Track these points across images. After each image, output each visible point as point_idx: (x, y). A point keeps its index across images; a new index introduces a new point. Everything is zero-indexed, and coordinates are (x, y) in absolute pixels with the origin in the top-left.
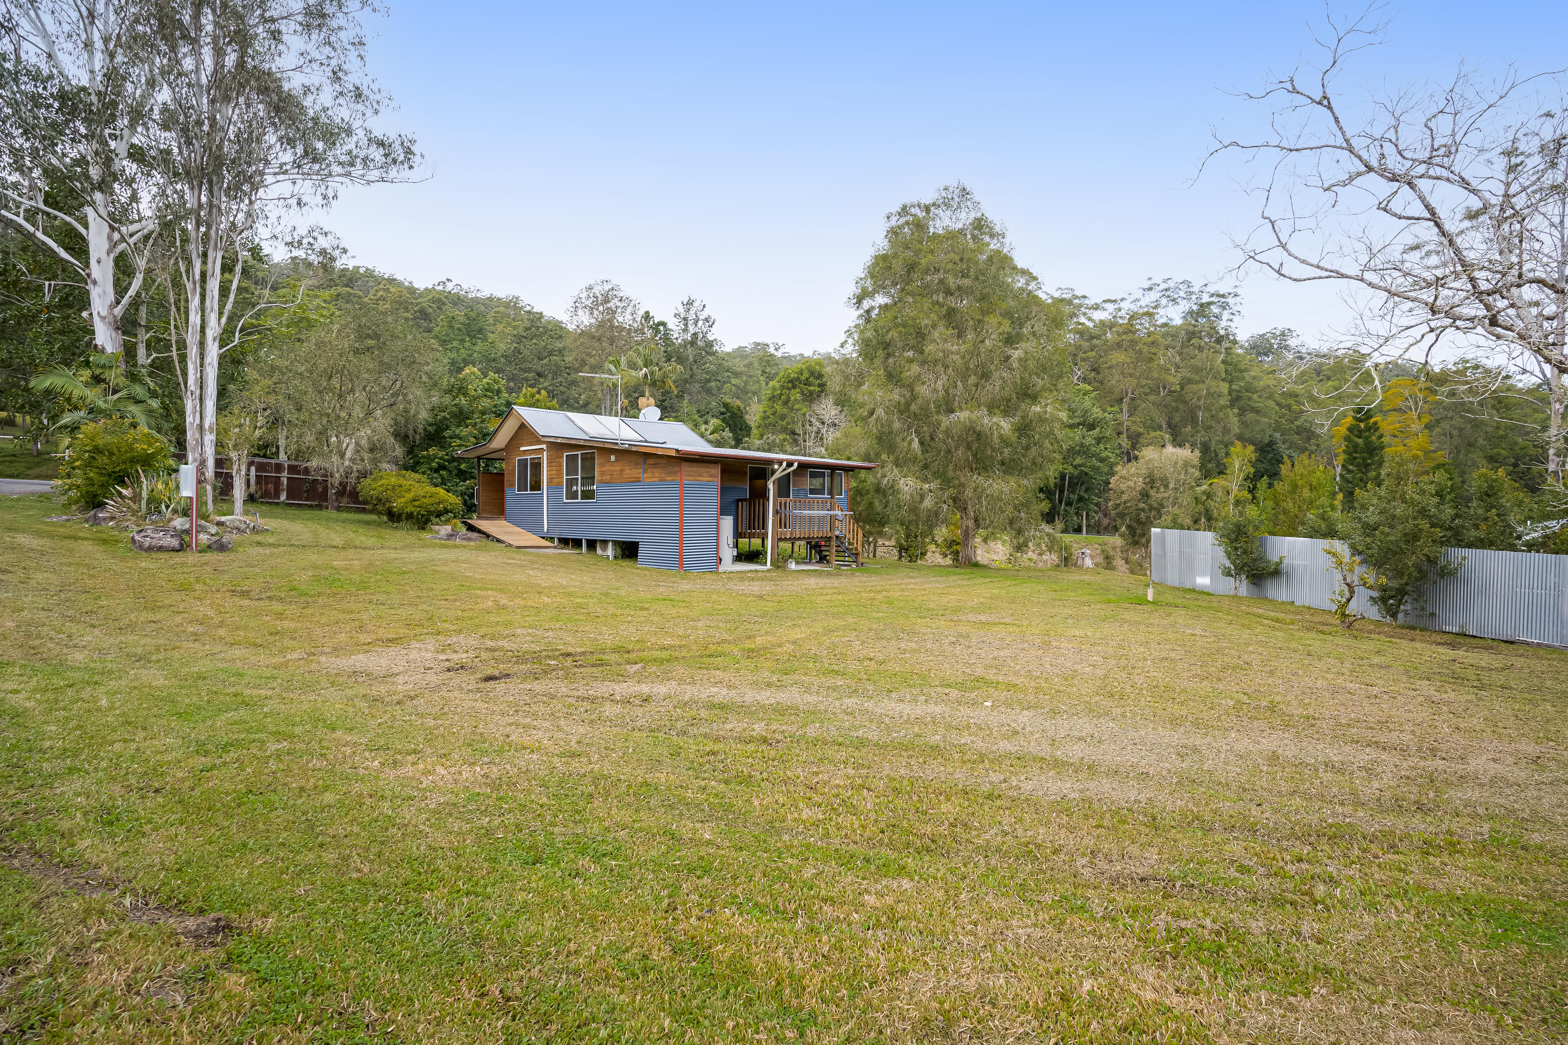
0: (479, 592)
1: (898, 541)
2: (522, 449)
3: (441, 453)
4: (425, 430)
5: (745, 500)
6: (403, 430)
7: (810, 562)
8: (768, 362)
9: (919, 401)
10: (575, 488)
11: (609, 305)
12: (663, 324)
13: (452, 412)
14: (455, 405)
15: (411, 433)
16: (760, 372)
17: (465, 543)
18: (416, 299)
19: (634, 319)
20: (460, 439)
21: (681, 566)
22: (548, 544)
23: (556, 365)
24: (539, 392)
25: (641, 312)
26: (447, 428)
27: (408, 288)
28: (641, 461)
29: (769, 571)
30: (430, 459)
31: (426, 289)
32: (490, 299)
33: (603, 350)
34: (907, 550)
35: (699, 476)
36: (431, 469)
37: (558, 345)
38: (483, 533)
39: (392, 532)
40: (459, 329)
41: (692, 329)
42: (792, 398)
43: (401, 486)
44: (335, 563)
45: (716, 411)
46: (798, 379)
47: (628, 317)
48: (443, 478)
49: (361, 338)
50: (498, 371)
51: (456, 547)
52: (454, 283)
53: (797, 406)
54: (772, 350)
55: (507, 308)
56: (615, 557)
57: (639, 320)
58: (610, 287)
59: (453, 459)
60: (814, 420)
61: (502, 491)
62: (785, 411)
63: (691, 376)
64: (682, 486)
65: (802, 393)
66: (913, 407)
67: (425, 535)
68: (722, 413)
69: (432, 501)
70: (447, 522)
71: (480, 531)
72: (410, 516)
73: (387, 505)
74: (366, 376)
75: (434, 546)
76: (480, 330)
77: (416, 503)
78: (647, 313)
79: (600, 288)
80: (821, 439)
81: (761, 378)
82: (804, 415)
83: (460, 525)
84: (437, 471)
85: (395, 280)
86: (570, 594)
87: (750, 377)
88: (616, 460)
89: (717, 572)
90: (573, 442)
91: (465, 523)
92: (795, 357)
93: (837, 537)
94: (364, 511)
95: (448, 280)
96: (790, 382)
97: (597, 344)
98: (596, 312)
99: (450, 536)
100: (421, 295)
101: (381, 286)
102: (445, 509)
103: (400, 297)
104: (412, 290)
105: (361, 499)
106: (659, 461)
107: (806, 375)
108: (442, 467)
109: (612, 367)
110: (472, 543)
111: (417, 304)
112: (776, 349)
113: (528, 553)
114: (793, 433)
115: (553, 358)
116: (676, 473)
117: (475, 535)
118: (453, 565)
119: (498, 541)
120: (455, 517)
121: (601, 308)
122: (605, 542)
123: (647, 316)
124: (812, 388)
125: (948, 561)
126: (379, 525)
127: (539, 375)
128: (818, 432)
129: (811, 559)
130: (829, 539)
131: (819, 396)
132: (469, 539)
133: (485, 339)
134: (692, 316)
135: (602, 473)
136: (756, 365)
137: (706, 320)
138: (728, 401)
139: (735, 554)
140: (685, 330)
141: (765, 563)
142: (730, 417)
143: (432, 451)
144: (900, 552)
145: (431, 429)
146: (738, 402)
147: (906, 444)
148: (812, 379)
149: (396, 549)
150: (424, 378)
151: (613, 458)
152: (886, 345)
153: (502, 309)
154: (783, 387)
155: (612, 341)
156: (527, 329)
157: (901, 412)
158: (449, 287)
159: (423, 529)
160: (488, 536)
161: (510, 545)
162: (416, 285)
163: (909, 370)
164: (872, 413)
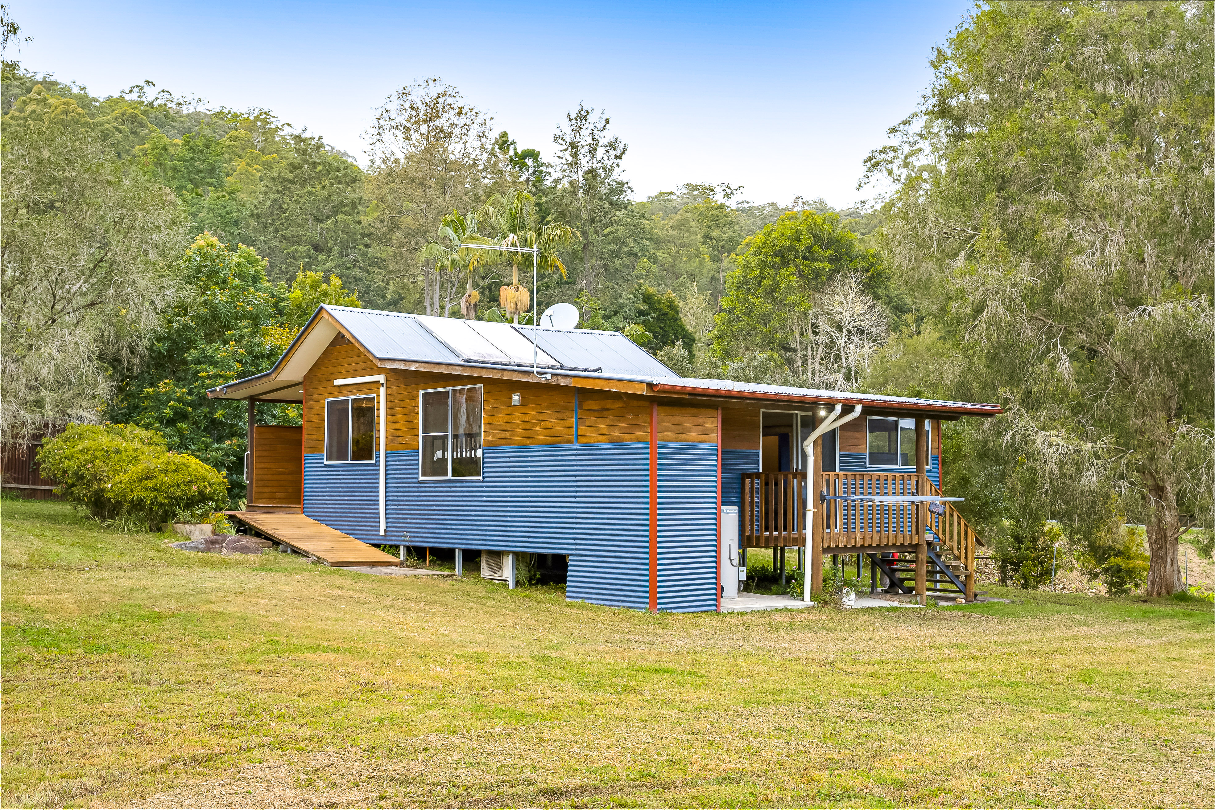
0: (310, 656)
1: (1000, 548)
2: (337, 382)
3: (180, 391)
4: (151, 349)
5: (758, 476)
6: (111, 350)
7: (873, 593)
8: (715, 219)
9: (1070, 287)
10: (439, 454)
11: (438, 122)
12: (533, 154)
13: (198, 316)
14: (205, 303)
15: (124, 353)
16: (699, 238)
17: (238, 556)
18: (93, 116)
19: (483, 147)
20: (215, 364)
21: (653, 602)
22: (387, 557)
23: (347, 231)
24: (327, 280)
25: (494, 135)
26: (191, 344)
27: (77, 97)
28: (573, 403)
29: (809, 609)
30: (160, 401)
31: (109, 99)
32: (220, 115)
33: (429, 203)
34: (1017, 566)
35: (684, 431)
36: (160, 419)
37: (350, 194)
38: (267, 537)
39: (106, 537)
40: (175, 169)
41: (585, 163)
42: (783, 285)
43: (118, 452)
44: (29, 599)
45: (630, 309)
46: (792, 248)
47: (473, 142)
48: (182, 436)
49: (40, 184)
50: (249, 241)
51: (227, 564)
52: (158, 88)
53: (791, 299)
54: (719, 198)
55: (251, 130)
56: (518, 583)
57: (489, 147)
58: (441, 90)
59: (202, 401)
60: (822, 324)
61: (298, 460)
62: (769, 307)
63: (585, 247)
64: (655, 451)
65: (801, 275)
66: (1058, 297)
67: (166, 542)
68: (641, 313)
69: (179, 477)
70: (203, 518)
71: (259, 534)
72: (137, 506)
73: (95, 486)
74: (51, 252)
75: (188, 563)
76: (212, 170)
77: (150, 483)
78: (504, 135)
79: (422, 92)
80: (838, 357)
81: (703, 249)
82: (805, 314)
83: (226, 523)
84: (171, 422)
85: (55, 83)
86: (478, 660)
87: (683, 246)
88: (523, 403)
89: (717, 613)
90: (442, 370)
91: (231, 518)
92: (761, 209)
93: (929, 544)
94: (48, 496)
95: (148, 83)
96: (776, 254)
97: (418, 193)
98: (415, 136)
99: (211, 544)
100: (101, 110)
101: (32, 95)
102: (200, 493)
103: (66, 113)
104: (85, 101)
105: (43, 475)
106: (609, 404)
107: (807, 240)
108: (181, 416)
109: (450, 232)
110: (251, 557)
111: (96, 125)
112: (727, 196)
113: (357, 577)
114: (786, 347)
115: (341, 217)
116: (642, 426)
117: (251, 541)
118: (240, 599)
119: (296, 551)
120: (218, 509)
121: (424, 128)
122: (497, 555)
123: (504, 142)
124: (818, 265)
125: (1100, 587)
126: (76, 522)
127: (317, 248)
128: (832, 345)
129: (873, 586)
130: (915, 548)
131: (830, 279)
132: (245, 550)
133: (219, 186)
134: (585, 140)
135: (495, 427)
136: (693, 224)
137: (612, 146)
138: (651, 290)
139: (743, 577)
140: (574, 165)
141: (801, 594)
142: (657, 319)
143: (165, 386)
144: (1003, 568)
145: (162, 347)
146: (670, 293)
147: (1045, 366)
148: (816, 248)
149: (121, 568)
150: (153, 256)
151: (516, 399)
152: (1003, 183)
153: (242, 133)
154: (763, 265)
155: (444, 186)
156: (293, 167)
157: (1033, 307)
158: (150, 94)
159: (159, 530)
160: (276, 543)
161: (319, 560)
162: (92, 93)
163: (1051, 227)
164: (979, 310)
